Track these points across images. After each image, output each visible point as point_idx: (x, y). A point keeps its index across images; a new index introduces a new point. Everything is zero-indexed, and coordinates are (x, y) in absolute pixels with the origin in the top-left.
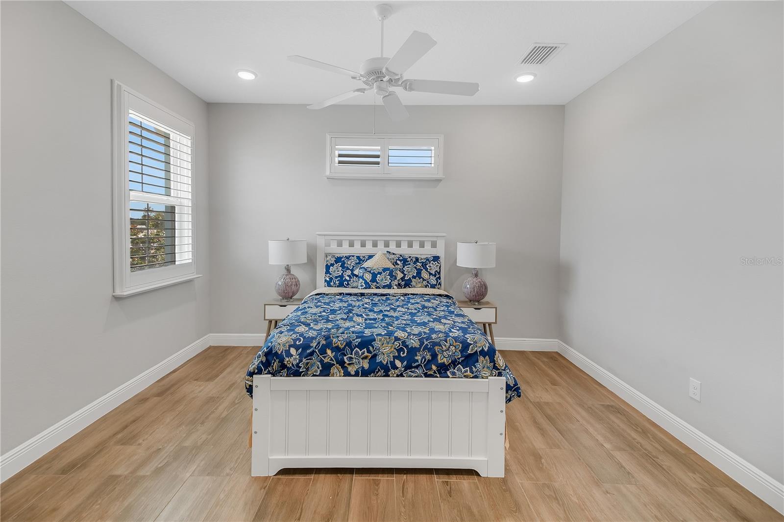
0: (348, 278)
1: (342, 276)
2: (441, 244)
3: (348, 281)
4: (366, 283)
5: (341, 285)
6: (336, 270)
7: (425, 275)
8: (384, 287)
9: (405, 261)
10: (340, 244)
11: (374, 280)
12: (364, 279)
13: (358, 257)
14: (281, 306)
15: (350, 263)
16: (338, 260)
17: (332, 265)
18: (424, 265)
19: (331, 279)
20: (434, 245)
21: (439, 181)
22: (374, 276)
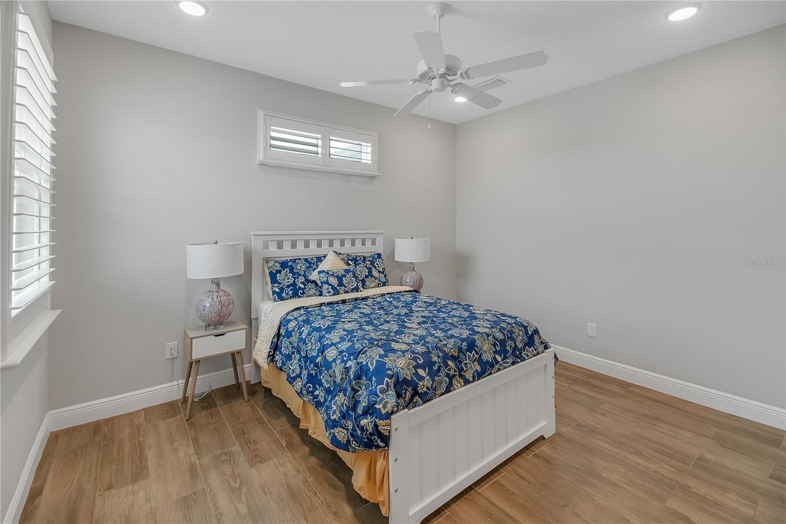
0: (302, 286)
1: (294, 284)
2: (380, 242)
3: (303, 289)
4: (333, 288)
5: (295, 295)
6: (285, 278)
7: (375, 273)
8: (352, 290)
9: (355, 260)
10: (280, 246)
11: (341, 284)
12: (330, 285)
13: (306, 260)
14: (216, 336)
15: (301, 267)
16: (284, 265)
17: (279, 272)
18: (372, 263)
19: (282, 289)
20: (374, 243)
21: (374, 177)
22: (340, 279)
